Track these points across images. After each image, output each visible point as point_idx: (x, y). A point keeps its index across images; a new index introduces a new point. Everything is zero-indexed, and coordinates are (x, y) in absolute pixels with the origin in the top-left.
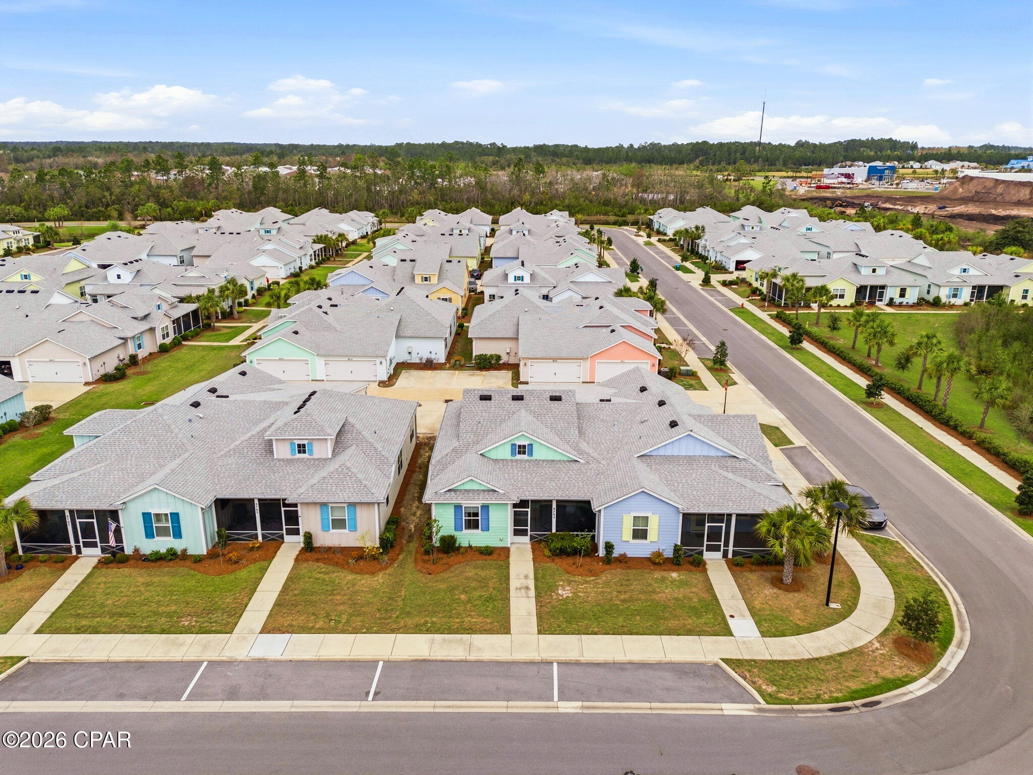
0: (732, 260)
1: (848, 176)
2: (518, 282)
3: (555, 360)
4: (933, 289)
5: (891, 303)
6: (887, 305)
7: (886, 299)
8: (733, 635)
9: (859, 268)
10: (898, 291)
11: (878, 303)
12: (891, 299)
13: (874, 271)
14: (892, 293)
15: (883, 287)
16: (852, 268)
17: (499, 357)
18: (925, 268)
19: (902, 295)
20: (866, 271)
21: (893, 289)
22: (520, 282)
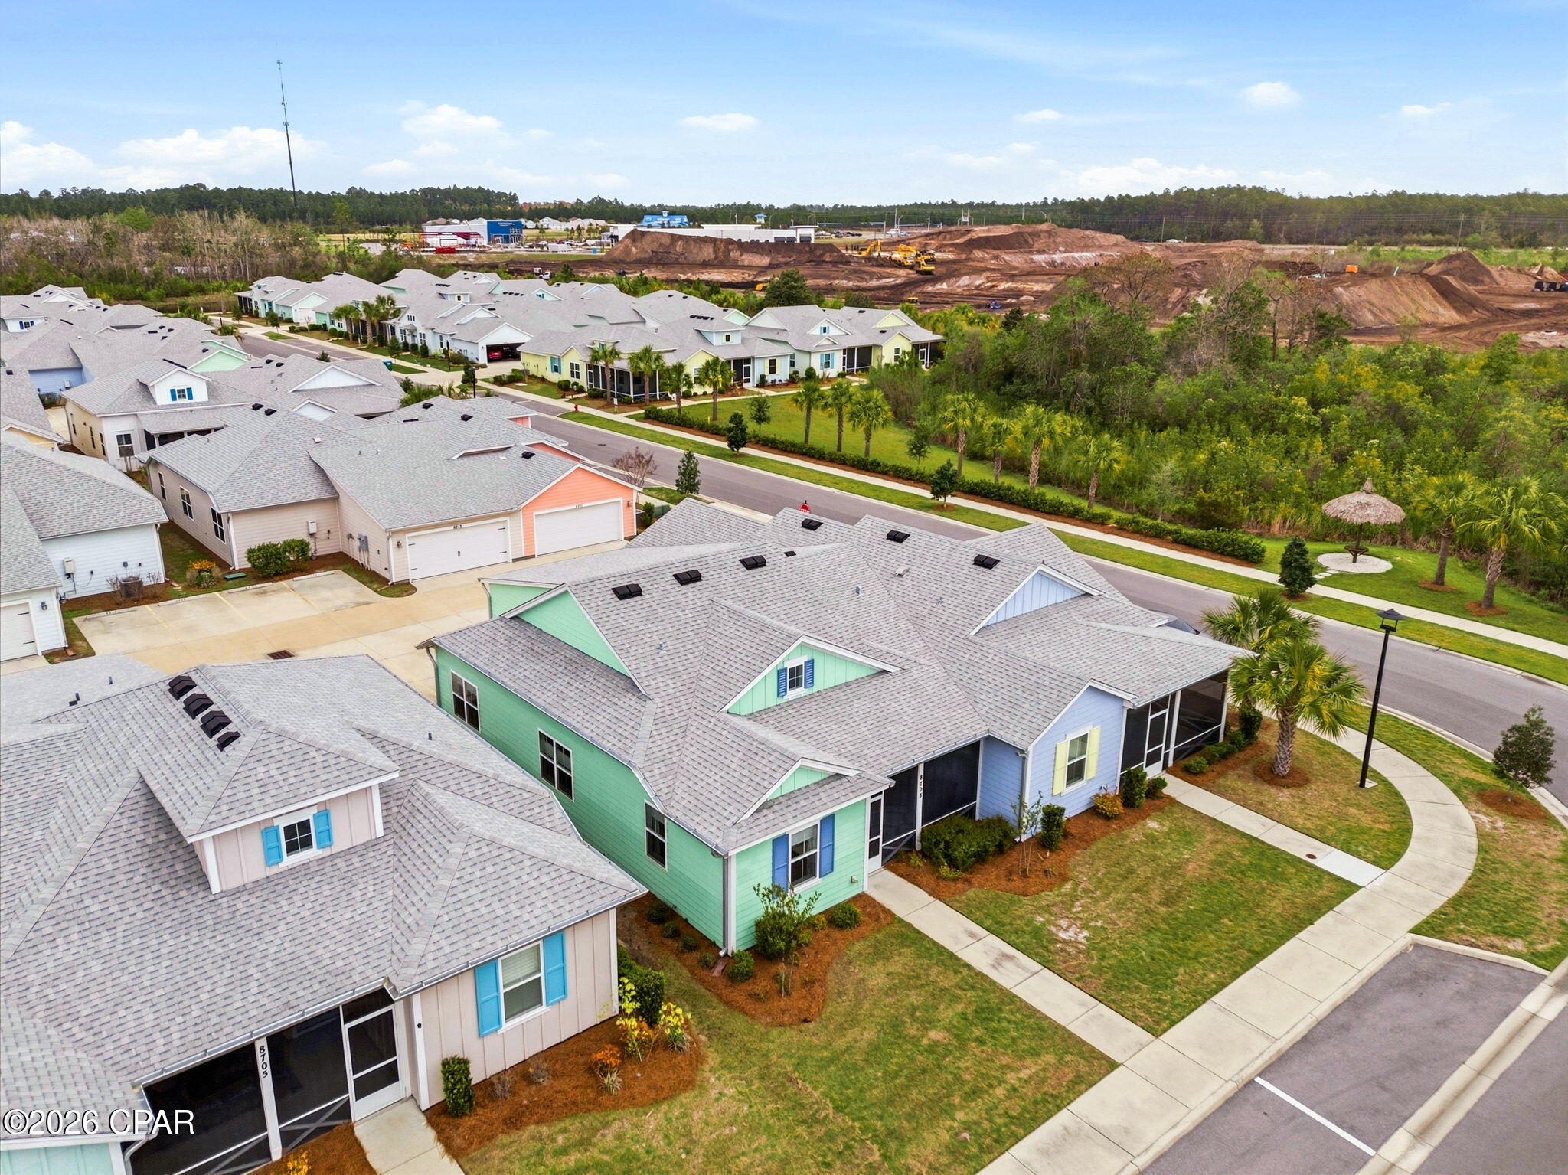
0: (480, 346)
1: (466, 236)
2: (180, 401)
3: (457, 524)
4: (799, 358)
5: (762, 383)
6: (757, 386)
7: (755, 378)
8: (1360, 887)
9: (707, 336)
10: (767, 363)
11: (745, 385)
12: (763, 377)
13: (728, 339)
14: (760, 368)
15: (748, 361)
16: (697, 338)
17: (303, 546)
18: (778, 331)
19: (772, 370)
20: (718, 340)
21: (761, 361)
22: (186, 401)
